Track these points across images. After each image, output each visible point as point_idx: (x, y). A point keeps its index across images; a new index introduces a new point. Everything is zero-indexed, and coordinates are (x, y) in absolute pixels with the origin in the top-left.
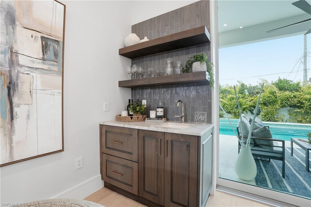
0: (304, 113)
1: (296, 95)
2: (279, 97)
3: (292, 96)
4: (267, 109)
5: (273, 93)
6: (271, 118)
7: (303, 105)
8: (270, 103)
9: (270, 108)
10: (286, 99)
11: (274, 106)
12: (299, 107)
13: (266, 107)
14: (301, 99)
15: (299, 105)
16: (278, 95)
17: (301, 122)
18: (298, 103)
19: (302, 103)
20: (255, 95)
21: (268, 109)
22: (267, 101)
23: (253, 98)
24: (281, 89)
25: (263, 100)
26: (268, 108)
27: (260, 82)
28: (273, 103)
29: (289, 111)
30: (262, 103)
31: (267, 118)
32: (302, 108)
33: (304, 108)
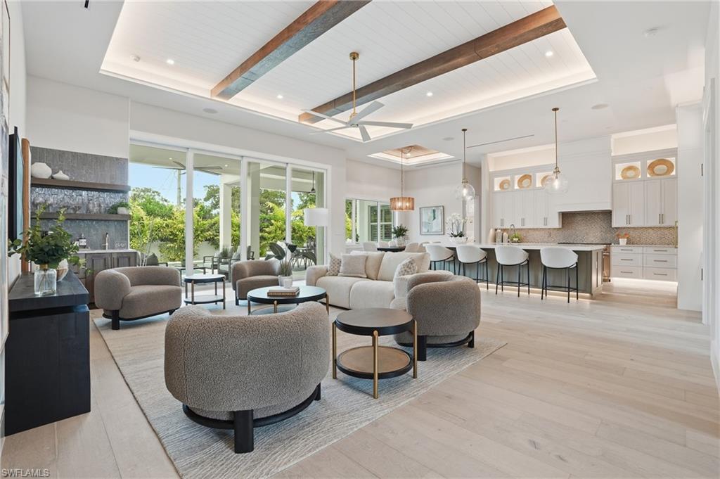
1: (169, 223)
2: (147, 225)
3: (164, 225)
7: (176, 237)
10: (157, 229)
12: (172, 241)
14: (174, 229)
15: (172, 237)
16: (146, 222)
18: (170, 235)
19: (176, 235)
24: (150, 213)
32: (175, 241)
33: (178, 241)
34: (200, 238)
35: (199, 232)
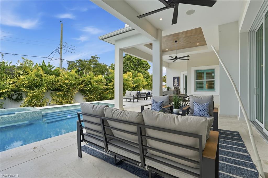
0: (63, 95)
1: (59, 79)
2: (45, 80)
3: (57, 80)
4: (33, 93)
5: (38, 76)
6: (37, 102)
7: (63, 88)
8: (36, 86)
9: (36, 91)
10: (51, 82)
11: (41, 90)
12: (60, 90)
13: (31, 91)
14: (62, 83)
15: (60, 88)
16: (43, 78)
17: (61, 103)
18: (59, 87)
20: (16, 76)
21: (35, 93)
22: (33, 84)
23: (15, 80)
24: (47, 72)
25: (28, 83)
26: (34, 91)
27: (22, 61)
28: (40, 86)
29: (51, 94)
30: (28, 86)
31: (33, 103)
32: (62, 90)
33: (64, 91)
34: (77, 89)
35: (76, 85)
